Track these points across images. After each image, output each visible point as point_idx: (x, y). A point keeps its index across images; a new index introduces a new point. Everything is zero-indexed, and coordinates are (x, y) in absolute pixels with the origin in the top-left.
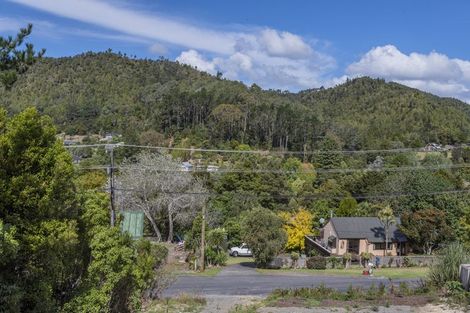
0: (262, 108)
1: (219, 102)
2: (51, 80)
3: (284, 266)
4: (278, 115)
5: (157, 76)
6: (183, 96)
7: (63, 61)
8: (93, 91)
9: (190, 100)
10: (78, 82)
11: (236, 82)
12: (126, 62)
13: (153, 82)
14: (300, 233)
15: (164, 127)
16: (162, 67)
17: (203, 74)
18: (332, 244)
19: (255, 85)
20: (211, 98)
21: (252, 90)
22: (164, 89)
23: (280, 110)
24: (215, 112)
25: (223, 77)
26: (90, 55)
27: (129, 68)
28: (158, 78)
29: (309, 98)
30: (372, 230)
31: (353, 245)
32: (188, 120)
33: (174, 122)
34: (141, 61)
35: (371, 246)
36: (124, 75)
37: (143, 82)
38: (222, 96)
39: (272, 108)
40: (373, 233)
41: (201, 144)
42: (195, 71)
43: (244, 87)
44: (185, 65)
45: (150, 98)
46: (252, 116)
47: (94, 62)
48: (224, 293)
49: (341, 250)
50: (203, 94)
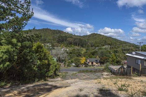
0: (76, 39)
1: (68, 38)
3: (81, 67)
5: (57, 33)
6: (62, 37)
8: (45, 36)
12: (51, 30)
13: (56, 34)
14: (83, 61)
15: (58, 42)
16: (57, 31)
17: (65, 32)
18: (89, 63)
21: (74, 35)
22: (58, 35)
23: (79, 39)
25: (69, 33)
29: (84, 37)
31: (92, 63)
32: (63, 41)
33: (60, 41)
34: (53, 30)
35: (95, 63)
36: (50, 33)
37: (54, 34)
38: (69, 36)
40: (96, 61)
43: (72, 35)
44: (62, 31)
46: (74, 40)
49: (90, 64)
50: (65, 36)
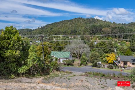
0: (115, 28)
1: (104, 27)
2: (68, 25)
3: (101, 67)
4: (120, 30)
5: (90, 22)
6: (95, 26)
7: (70, 20)
8: (76, 26)
9: (97, 27)
10: (73, 25)
11: (109, 22)
13: (89, 23)
14: (112, 59)
15: (91, 34)
16: (91, 20)
17: (101, 21)
19: (114, 22)
20: (102, 26)
21: (113, 24)
22: (91, 25)
23: (121, 28)
24: (103, 29)
25: (106, 21)
26: (75, 18)
27: (84, 21)
28: (90, 23)
29: (131, 25)
30: (132, 59)
31: (125, 63)
32: (96, 32)
33: (93, 33)
34: (86, 19)
35: (131, 64)
36: (83, 22)
37: (87, 24)
38: (105, 25)
39: (118, 28)
40: (132, 60)
41: (99, 38)
42: (99, 20)
43: (111, 23)
44: (97, 19)
45: (88, 27)
46: (112, 30)
47: (76, 20)
48: (79, 72)
49: (122, 64)
50: (100, 25)
